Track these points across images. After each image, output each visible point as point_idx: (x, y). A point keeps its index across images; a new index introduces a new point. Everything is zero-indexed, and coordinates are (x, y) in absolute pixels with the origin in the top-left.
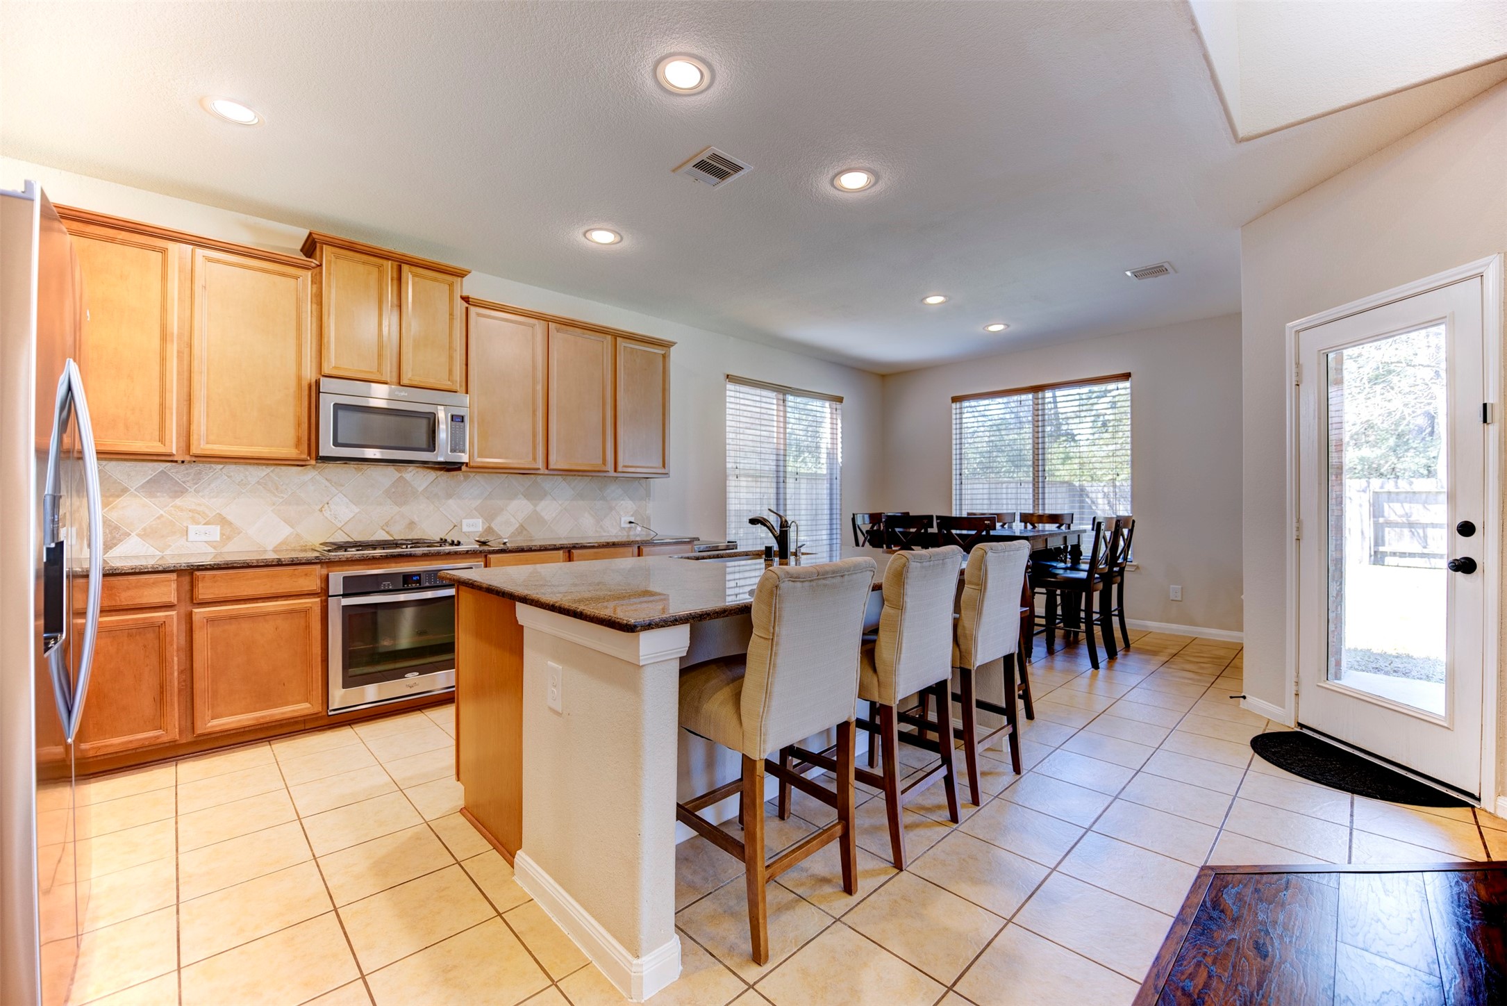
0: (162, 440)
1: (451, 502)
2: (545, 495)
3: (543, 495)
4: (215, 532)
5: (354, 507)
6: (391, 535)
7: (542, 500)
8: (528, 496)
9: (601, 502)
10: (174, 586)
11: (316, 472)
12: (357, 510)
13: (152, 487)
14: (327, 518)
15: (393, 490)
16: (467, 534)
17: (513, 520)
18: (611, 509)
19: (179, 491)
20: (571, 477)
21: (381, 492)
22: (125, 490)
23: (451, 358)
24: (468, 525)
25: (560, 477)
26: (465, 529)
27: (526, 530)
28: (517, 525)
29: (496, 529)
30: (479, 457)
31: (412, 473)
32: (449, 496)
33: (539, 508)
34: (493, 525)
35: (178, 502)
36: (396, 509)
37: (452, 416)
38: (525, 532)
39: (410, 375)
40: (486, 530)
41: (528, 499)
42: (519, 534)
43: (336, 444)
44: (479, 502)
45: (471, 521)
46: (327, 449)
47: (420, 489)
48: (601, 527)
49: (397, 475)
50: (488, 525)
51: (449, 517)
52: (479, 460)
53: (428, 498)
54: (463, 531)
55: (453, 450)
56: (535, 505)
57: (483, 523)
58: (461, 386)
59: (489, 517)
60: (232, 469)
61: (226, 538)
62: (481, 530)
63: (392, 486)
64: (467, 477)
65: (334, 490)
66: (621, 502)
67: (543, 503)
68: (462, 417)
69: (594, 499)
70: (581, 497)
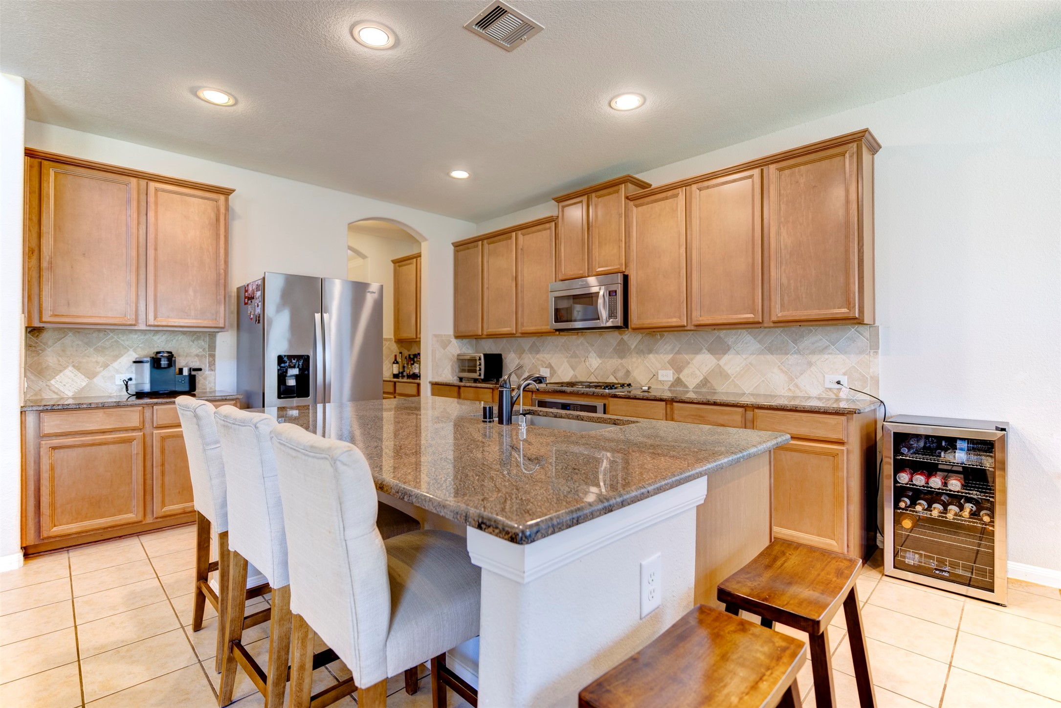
1: (651, 356)
2: (729, 350)
3: (726, 349)
5: (598, 359)
6: (617, 380)
7: (725, 354)
8: (711, 351)
9: (795, 356)
11: (583, 338)
12: (600, 362)
14: (587, 366)
15: (618, 348)
16: (662, 382)
17: (697, 372)
18: (810, 364)
19: (538, 352)
20: (757, 330)
21: (612, 349)
24: (663, 376)
25: (744, 330)
26: (660, 378)
27: (709, 382)
28: (702, 378)
29: (683, 380)
31: (628, 335)
32: (650, 351)
33: (722, 362)
34: (681, 377)
35: (538, 356)
36: (620, 361)
37: (610, 292)
38: (708, 385)
40: (676, 380)
41: (712, 354)
42: (703, 385)
44: (671, 356)
45: (665, 372)
47: (633, 347)
48: (797, 386)
50: (677, 376)
51: (650, 368)
53: (637, 353)
54: (659, 379)
56: (719, 360)
57: (673, 374)
59: (678, 369)
62: (672, 380)
63: (617, 345)
64: (662, 336)
65: (590, 348)
66: (826, 356)
67: (726, 358)
68: (616, 292)
69: (786, 354)
70: (771, 350)
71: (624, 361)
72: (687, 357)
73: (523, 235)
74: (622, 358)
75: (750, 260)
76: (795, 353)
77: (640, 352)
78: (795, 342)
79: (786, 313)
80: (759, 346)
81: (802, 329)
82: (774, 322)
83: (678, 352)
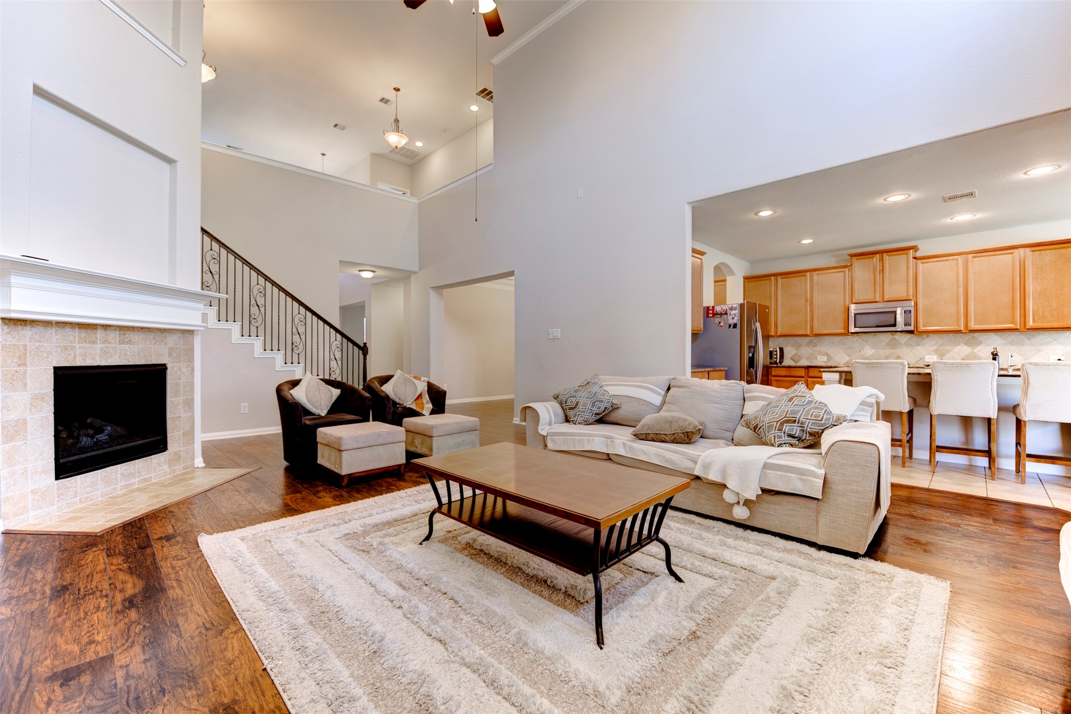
0: (806, 331)
1: (919, 347)
2: (981, 343)
3: (979, 343)
4: (825, 358)
5: (873, 350)
8: (967, 344)
10: (803, 372)
13: (808, 344)
14: (862, 354)
15: (890, 343)
17: (956, 356)
18: (1039, 351)
19: (815, 345)
21: (884, 344)
22: (802, 345)
23: (908, 286)
26: (926, 360)
30: (923, 326)
31: (898, 336)
32: (918, 345)
35: (815, 349)
36: (891, 350)
37: (905, 311)
39: (888, 297)
41: (968, 346)
43: (855, 327)
44: (936, 347)
45: (930, 356)
46: (852, 329)
47: (903, 342)
49: (892, 337)
50: (940, 358)
51: (918, 354)
52: (923, 328)
55: (905, 325)
56: (973, 349)
57: (937, 357)
58: (913, 297)
59: (941, 355)
60: (830, 338)
61: (828, 360)
63: (889, 341)
64: (927, 336)
65: (865, 344)
66: (1050, 347)
67: (979, 348)
68: (910, 311)
69: (1023, 345)
70: (1011, 343)
71: (895, 351)
72: (948, 348)
73: (818, 275)
74: (893, 349)
75: (1011, 297)
76: (1029, 345)
77: (908, 345)
78: (1029, 339)
79: (1036, 324)
80: (1003, 341)
81: (1034, 332)
82: (1028, 329)
83: (942, 345)
